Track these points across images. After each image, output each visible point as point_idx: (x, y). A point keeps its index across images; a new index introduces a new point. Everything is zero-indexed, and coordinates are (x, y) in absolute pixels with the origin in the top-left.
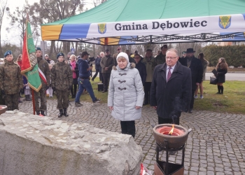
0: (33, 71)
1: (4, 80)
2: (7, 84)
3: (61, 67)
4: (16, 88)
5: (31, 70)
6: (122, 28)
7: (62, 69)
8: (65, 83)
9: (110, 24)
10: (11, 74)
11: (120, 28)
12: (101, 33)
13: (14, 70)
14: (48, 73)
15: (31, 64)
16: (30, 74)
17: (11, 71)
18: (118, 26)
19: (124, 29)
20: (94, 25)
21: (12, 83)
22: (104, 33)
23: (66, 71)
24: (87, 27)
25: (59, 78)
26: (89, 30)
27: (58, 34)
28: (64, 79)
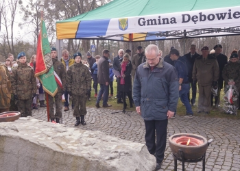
0: (48, 74)
1: (17, 84)
2: (20, 89)
3: (77, 69)
4: (29, 93)
5: (47, 73)
6: (146, 23)
7: (79, 71)
8: (82, 87)
9: (133, 18)
10: (25, 77)
11: (144, 23)
12: (122, 29)
13: (28, 73)
14: (63, 75)
15: (46, 66)
16: (45, 76)
17: (25, 74)
18: (142, 21)
19: (148, 24)
20: (114, 20)
21: (25, 88)
22: (125, 29)
23: (84, 73)
24: (106, 23)
25: (76, 81)
26: (109, 27)
27: (75, 31)
28: (81, 83)
